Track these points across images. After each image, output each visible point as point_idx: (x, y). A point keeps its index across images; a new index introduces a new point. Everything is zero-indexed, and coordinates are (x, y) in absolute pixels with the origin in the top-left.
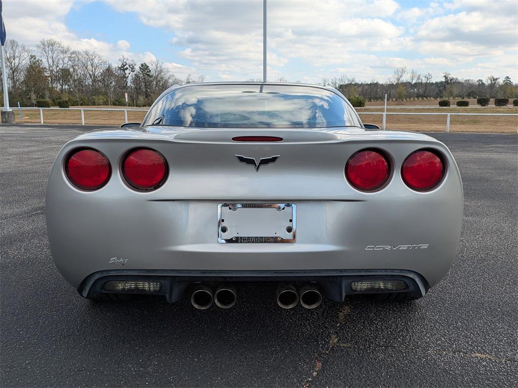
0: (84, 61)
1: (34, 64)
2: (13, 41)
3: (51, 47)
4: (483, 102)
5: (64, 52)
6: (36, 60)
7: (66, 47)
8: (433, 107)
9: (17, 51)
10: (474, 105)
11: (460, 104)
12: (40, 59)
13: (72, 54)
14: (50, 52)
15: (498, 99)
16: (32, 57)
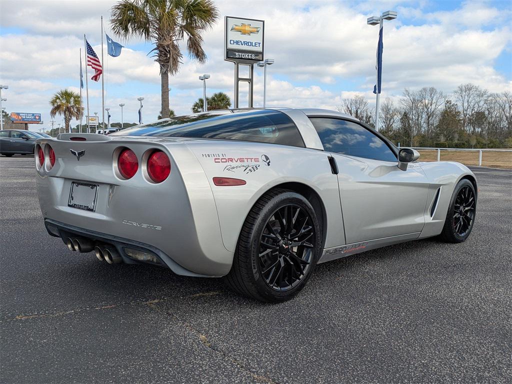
0: (501, 103)
1: (449, 108)
2: (433, 89)
3: (468, 92)
5: (481, 95)
6: (451, 105)
7: (483, 90)
9: (435, 97)
12: (455, 104)
13: (488, 97)
14: (466, 96)
16: (447, 102)
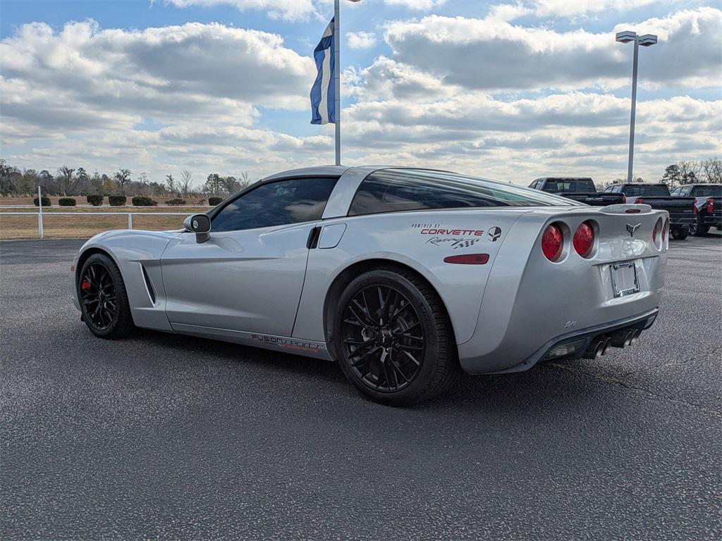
4: (95, 200)
8: (27, 207)
10: (82, 205)
11: (63, 203)
15: (112, 197)
